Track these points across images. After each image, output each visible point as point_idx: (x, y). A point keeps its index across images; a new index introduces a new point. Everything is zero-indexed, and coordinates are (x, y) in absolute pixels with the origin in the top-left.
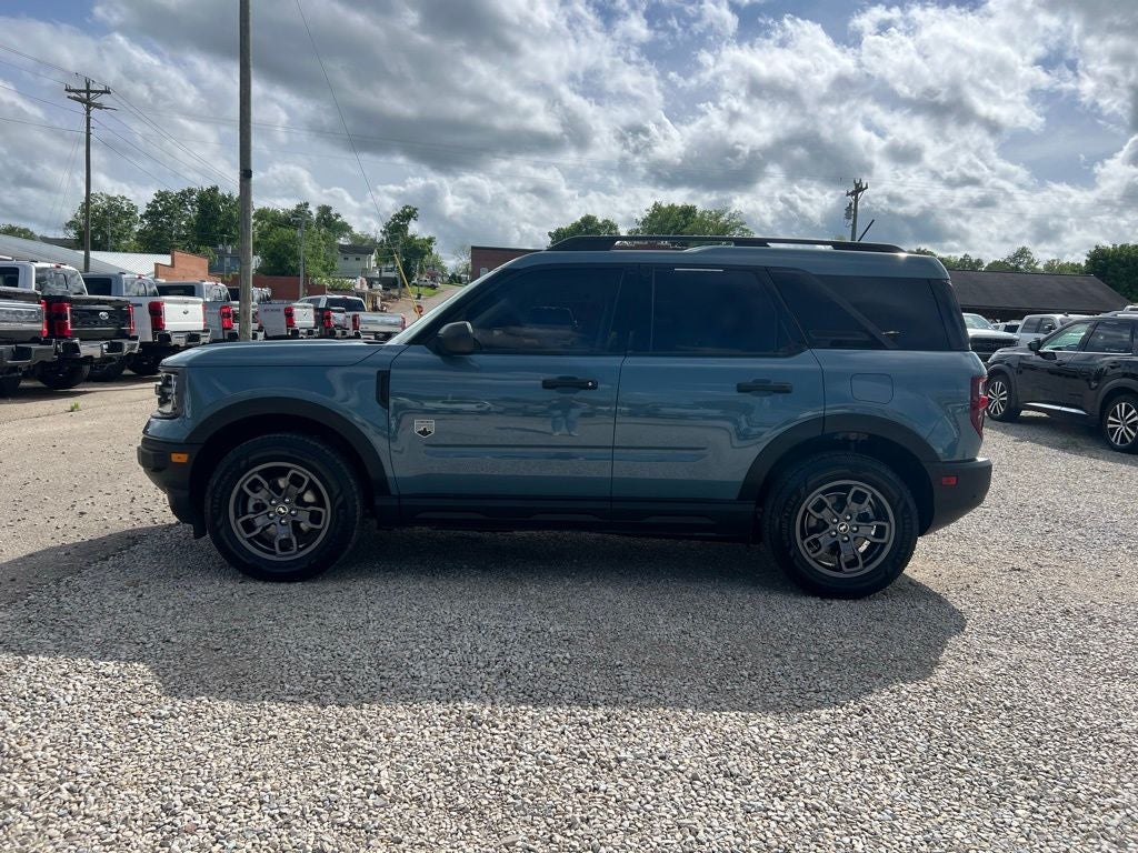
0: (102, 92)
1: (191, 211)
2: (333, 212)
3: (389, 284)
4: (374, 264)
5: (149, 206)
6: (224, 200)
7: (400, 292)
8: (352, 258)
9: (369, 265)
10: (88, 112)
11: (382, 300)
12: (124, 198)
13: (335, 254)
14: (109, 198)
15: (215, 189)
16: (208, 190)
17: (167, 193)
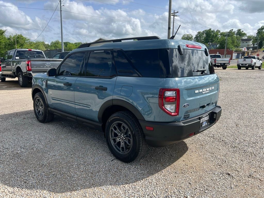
0: (177, 13)
1: (205, 35)
2: (241, 31)
3: (254, 48)
4: (251, 43)
5: (196, 35)
6: (212, 31)
7: (257, 51)
8: (245, 42)
9: (250, 44)
10: (174, 17)
11: (251, 53)
12: (190, 34)
13: (240, 42)
14: (187, 35)
15: (210, 29)
16: (209, 30)
17: (200, 32)
